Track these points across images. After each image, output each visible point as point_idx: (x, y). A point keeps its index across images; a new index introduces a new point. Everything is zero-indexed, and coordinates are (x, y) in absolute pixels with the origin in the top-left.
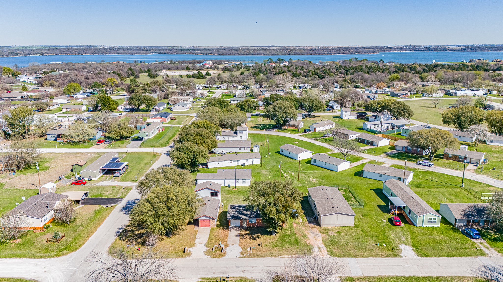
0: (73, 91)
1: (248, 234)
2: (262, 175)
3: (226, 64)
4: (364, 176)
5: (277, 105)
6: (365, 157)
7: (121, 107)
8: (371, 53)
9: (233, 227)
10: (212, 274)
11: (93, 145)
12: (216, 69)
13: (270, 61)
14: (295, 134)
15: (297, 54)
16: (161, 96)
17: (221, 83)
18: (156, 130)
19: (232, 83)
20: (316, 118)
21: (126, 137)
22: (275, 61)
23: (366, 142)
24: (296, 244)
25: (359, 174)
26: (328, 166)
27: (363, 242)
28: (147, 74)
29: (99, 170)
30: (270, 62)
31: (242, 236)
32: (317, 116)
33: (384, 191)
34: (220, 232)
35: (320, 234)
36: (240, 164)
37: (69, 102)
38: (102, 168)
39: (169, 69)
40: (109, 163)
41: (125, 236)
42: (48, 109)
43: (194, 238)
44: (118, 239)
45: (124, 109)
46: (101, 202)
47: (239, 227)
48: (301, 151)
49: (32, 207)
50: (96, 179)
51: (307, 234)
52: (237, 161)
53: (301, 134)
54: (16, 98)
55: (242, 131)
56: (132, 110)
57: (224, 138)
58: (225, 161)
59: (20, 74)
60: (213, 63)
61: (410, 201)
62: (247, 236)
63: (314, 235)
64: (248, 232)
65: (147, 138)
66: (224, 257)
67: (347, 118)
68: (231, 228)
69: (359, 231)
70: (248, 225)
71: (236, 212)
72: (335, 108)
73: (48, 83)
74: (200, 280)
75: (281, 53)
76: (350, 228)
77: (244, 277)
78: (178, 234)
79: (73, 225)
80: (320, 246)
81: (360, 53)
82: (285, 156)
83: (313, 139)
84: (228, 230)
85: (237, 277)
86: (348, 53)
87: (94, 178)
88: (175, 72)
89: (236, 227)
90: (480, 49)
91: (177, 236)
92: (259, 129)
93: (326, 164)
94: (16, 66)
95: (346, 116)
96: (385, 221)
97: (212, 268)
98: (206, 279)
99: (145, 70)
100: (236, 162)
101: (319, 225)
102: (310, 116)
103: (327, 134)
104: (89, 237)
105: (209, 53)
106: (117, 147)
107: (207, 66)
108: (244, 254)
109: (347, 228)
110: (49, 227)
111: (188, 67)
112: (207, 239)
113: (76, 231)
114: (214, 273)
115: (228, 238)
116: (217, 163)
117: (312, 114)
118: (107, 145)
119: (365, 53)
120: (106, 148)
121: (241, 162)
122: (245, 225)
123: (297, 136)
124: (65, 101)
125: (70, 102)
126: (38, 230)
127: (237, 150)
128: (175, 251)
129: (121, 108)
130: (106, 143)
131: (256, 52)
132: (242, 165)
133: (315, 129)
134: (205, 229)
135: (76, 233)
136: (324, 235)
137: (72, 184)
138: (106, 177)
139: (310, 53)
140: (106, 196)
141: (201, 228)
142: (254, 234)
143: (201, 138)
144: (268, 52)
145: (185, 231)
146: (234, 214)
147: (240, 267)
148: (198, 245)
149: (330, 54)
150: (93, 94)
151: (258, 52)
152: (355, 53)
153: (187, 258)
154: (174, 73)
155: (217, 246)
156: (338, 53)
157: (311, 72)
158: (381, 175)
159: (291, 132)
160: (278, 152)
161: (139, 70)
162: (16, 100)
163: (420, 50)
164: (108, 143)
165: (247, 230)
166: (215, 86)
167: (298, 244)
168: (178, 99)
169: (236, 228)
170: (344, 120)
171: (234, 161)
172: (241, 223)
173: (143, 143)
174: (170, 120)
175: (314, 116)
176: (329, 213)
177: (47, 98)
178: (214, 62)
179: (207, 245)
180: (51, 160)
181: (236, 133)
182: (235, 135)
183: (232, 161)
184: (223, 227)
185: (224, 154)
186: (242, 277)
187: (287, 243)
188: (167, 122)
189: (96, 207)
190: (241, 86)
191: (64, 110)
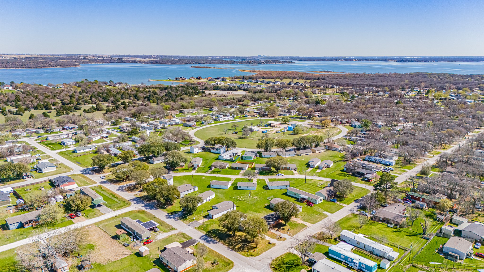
4: (270, 189)
8: (73, 66)
11: (70, 221)
23: (237, 168)
26: (249, 188)
33: (287, 194)
35: (298, 219)
38: (147, 229)
40: (142, 225)
46: (187, 245)
53: (194, 171)
61: (308, 195)
62: (279, 230)
64: (277, 228)
65: (104, 202)
67: (197, 152)
81: (63, 66)
82: (216, 188)
83: (207, 173)
84: (269, 231)
86: (50, 67)
90: (163, 62)
96: (306, 206)
103: (211, 168)
108: (290, 235)
115: (274, 233)
119: (67, 66)
120: (88, 219)
132: (208, 201)
137: (144, 244)
138: (152, 234)
149: (29, 67)
152: (57, 67)
153: (276, 245)
155: (277, 237)
156: (38, 67)
158: (278, 186)
159: (185, 171)
160: (209, 187)
163: (114, 61)
169: (271, 229)
187: (294, 226)
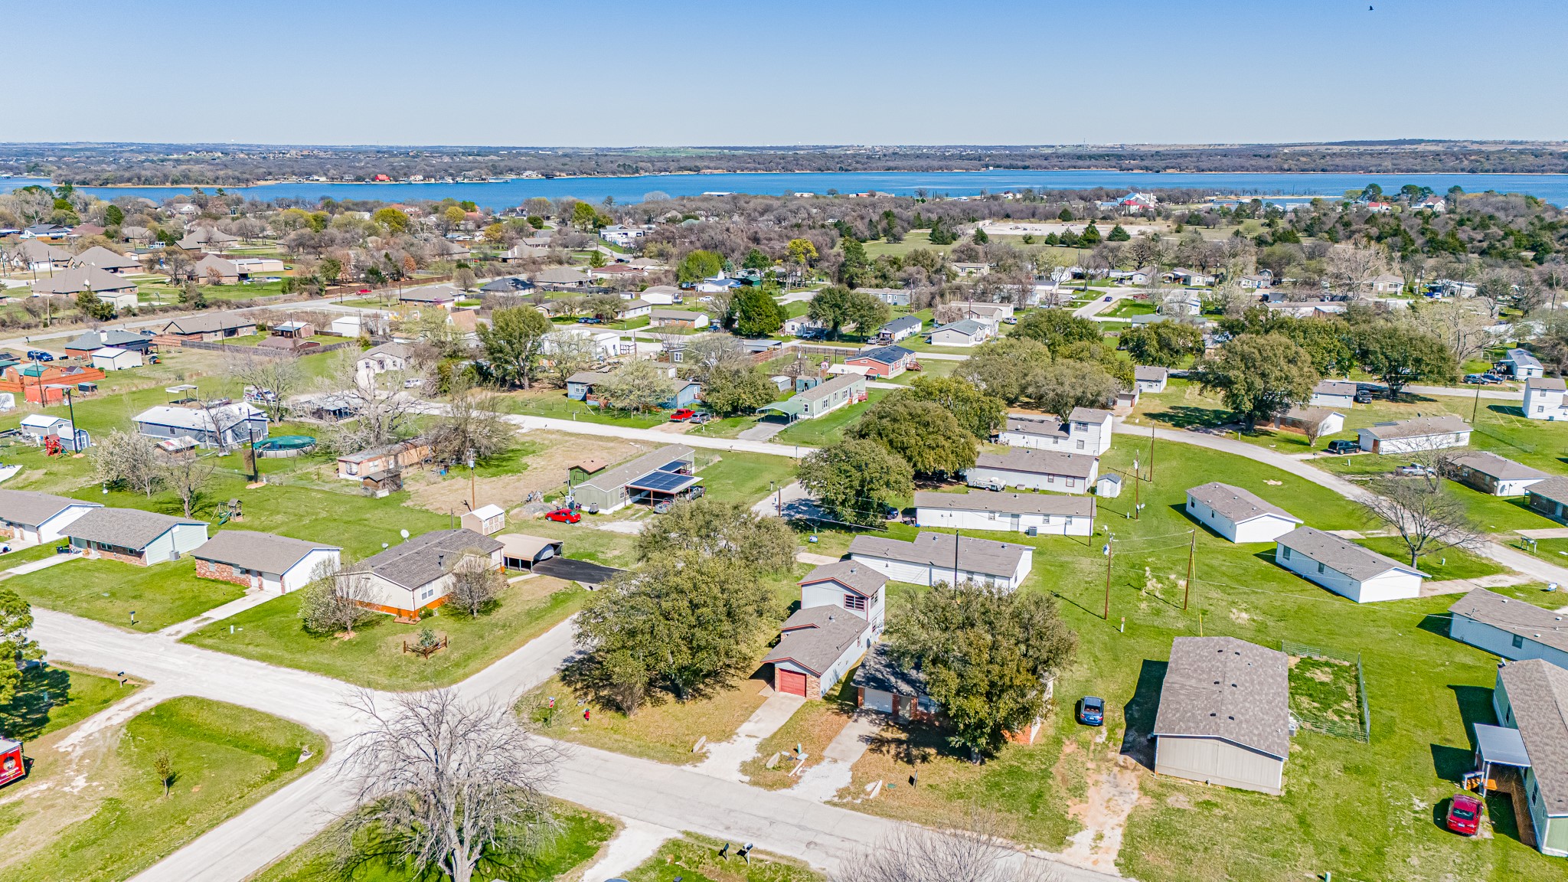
0: (700, 274)
1: (899, 742)
2: (1073, 572)
3: (1205, 202)
4: (1452, 634)
5: (1239, 349)
6: (1516, 568)
7: (793, 323)
9: (867, 712)
10: (721, 828)
11: (660, 423)
12: (1158, 219)
13: (1373, 193)
14: (1293, 452)
15: (1504, 170)
16: (918, 299)
17: (1136, 264)
18: (840, 396)
19: (1176, 265)
20: (1419, 407)
21: (750, 410)
22: (1390, 195)
23: (1559, 512)
24: (1028, 806)
25: (1439, 624)
26: (1325, 578)
27: (1274, 856)
28: (930, 231)
29: (620, 488)
30: (1373, 199)
31: (877, 744)
32: (1425, 400)
33: (1500, 701)
34: (827, 715)
35: (1136, 795)
36: (1023, 529)
37: (678, 303)
38: (629, 485)
39: (1008, 216)
40: (656, 474)
41: (581, 674)
42: (619, 317)
43: (742, 718)
44: (558, 679)
45: (799, 331)
46: (580, 574)
47: (887, 715)
48: (1253, 512)
49: (406, 559)
50: (610, 511)
51: (1090, 782)
52: (1014, 516)
53: (1310, 456)
54: (567, 285)
55: (1085, 424)
56: (819, 335)
57: (1026, 440)
58: (971, 510)
59: (611, 223)
60: (1160, 200)
61: (1554, 753)
62: (893, 746)
63: (1113, 791)
64: (903, 736)
65: (807, 417)
66: (784, 791)
67: (1545, 415)
68: (862, 711)
69: (1287, 817)
70: (916, 715)
71: (886, 666)
72: (1521, 373)
73: (654, 249)
74: (680, 836)
75: (1438, 165)
76: (1257, 798)
77: (801, 862)
78: (710, 698)
79: (485, 619)
80: (1107, 832)
82: (1198, 523)
83: (1347, 477)
84: (849, 717)
85: (782, 857)
87: (603, 508)
88: (1019, 225)
89: (878, 713)
91: (705, 701)
92: (1170, 424)
93: (1321, 570)
94: (610, 201)
95: (1541, 409)
96: (1420, 805)
97: (731, 811)
98: (697, 838)
99: (929, 219)
100: (1009, 519)
101: (1151, 765)
102: (1393, 396)
103: (1413, 466)
104: (499, 657)
105: (1165, 169)
106: (718, 433)
107: (1134, 209)
108: (848, 798)
109: (1248, 797)
110: (430, 615)
111: (1065, 211)
112: (776, 730)
113: (482, 637)
114: (728, 828)
115: (838, 738)
116: (947, 513)
117: (1404, 389)
118: (694, 425)
120: (687, 433)
121: (1026, 522)
122: (905, 712)
123: (1293, 462)
124: (668, 299)
125: (680, 303)
126: (405, 619)
127: (1042, 483)
128: (673, 742)
129: (791, 326)
130: (693, 419)
131: (1338, 161)
132: (1027, 533)
133: (1376, 443)
134: (791, 699)
135: (481, 641)
136: (1146, 801)
137: (547, 517)
138: (638, 511)
139: (1561, 168)
140: (605, 561)
141: (782, 693)
142: (917, 745)
143: (922, 431)
144: (1388, 164)
145: (734, 693)
146: (877, 670)
147: (810, 830)
148: (743, 738)
150: (750, 283)
151: (1349, 162)
153: (688, 768)
154: (1017, 228)
155: (787, 754)
157: (1512, 238)
158: (1518, 641)
159: (1283, 444)
160: (1181, 508)
161: (912, 218)
162: (563, 289)
164: (698, 419)
165: (904, 731)
166: (1114, 274)
167: (1034, 809)
168: (960, 310)
169: (874, 717)
170: (1529, 424)
171: (1002, 514)
172: (896, 702)
173: (786, 431)
174: (902, 370)
175: (1412, 398)
176: (1188, 729)
177: (633, 287)
178: (1163, 195)
179: (761, 747)
180: (544, 447)
181: (1065, 428)
182: (1063, 433)
183: (997, 515)
184: (841, 704)
185: (994, 489)
186: (795, 861)
187: (1003, 795)
188: (891, 376)
189: (561, 584)
190: (1201, 279)
191: (654, 324)
